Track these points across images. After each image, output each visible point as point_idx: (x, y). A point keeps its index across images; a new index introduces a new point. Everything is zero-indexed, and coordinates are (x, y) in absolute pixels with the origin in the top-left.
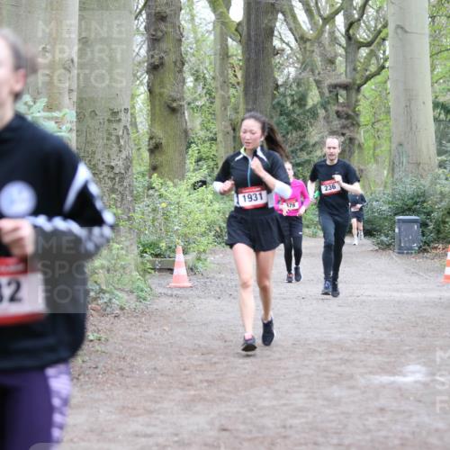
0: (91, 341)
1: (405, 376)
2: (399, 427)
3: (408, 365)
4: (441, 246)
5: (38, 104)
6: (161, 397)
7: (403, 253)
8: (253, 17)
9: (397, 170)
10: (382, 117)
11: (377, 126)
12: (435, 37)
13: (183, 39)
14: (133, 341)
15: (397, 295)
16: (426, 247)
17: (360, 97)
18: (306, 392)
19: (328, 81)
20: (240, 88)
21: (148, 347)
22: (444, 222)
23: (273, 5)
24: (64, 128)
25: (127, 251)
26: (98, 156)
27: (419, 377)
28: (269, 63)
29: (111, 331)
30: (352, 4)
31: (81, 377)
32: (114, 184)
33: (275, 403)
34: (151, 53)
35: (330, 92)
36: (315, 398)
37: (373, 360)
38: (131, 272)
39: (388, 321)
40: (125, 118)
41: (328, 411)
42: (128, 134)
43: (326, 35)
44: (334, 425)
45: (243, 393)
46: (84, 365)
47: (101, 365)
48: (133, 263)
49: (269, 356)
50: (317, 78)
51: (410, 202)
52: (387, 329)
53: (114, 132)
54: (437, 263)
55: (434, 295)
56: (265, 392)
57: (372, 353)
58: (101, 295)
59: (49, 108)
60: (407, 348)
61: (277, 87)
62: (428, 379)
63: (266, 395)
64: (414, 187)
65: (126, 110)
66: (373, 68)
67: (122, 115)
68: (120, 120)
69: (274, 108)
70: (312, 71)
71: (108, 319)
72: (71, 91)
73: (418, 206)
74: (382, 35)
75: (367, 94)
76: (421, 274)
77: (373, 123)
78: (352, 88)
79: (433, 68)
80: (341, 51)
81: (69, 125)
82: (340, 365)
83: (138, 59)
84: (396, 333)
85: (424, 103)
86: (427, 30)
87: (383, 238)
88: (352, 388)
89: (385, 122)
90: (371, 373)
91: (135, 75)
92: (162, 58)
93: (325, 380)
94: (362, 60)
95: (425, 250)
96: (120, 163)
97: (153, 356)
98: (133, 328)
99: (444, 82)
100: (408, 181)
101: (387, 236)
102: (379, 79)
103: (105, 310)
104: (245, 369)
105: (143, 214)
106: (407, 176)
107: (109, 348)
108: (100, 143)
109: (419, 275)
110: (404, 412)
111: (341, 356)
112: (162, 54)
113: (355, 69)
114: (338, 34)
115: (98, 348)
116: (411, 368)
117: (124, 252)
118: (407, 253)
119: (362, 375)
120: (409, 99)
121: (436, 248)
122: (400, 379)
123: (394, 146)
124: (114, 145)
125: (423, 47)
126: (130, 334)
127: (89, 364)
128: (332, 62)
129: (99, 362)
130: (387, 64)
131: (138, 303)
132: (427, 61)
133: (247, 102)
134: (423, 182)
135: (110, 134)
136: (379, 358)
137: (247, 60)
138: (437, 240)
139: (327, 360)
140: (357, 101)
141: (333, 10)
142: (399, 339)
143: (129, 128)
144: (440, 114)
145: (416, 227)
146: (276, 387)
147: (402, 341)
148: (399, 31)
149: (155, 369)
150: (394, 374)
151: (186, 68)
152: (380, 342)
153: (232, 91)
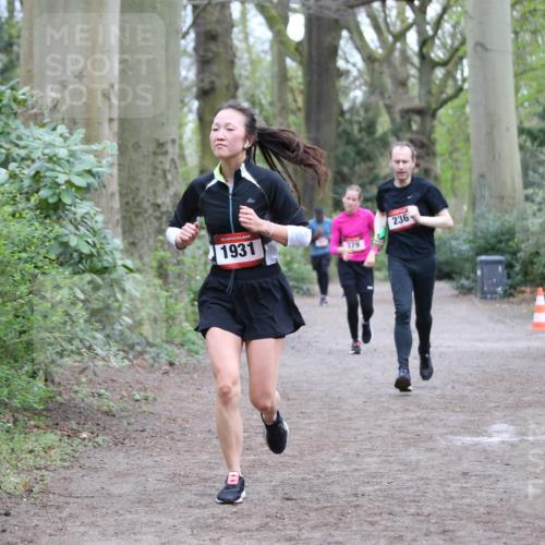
0: (137, 400)
1: (490, 437)
2: (484, 494)
3: (495, 423)
4: (528, 290)
5: (75, 136)
6: (217, 464)
7: (486, 298)
8: (314, 34)
9: (478, 204)
10: (461, 144)
11: (455, 156)
12: (519, 55)
13: (236, 60)
14: (183, 401)
15: (481, 346)
16: (512, 291)
17: (436, 123)
18: (379, 456)
19: (400, 106)
20: (301, 115)
21: (201, 407)
22: (532, 263)
23: (337, 21)
24: (104, 162)
25: (176, 300)
26: (143, 193)
27: (506, 437)
28: (334, 85)
29: (159, 389)
30: (425, 19)
31: (126, 441)
32: (161, 225)
33: (345, 468)
34: (201, 76)
35: (402, 117)
36: (390, 463)
37: (454, 418)
38: (181, 322)
39: (471, 374)
40: (173, 151)
41: (405, 477)
42: (176, 168)
43: (397, 54)
44: (411, 492)
45: (309, 458)
46: (129, 428)
47: (148, 428)
48: (183, 312)
49: (337, 415)
50: (388, 102)
51: (493, 241)
52: (470, 384)
53: (159, 166)
54: (524, 309)
55: (522, 344)
56: (334, 456)
57: (453, 411)
58: (148, 349)
59: (87, 140)
60: (493, 405)
61: (342, 113)
62: (516, 439)
63: (334, 459)
64: (498, 223)
65: (174, 141)
66: (450, 91)
67: (169, 147)
68: (166, 153)
69: (339, 136)
70: (382, 94)
71: (155, 376)
72: (111, 120)
73: (503, 245)
74: (460, 53)
75: (444, 119)
76: (507, 321)
77: (451, 153)
78: (427, 113)
79: (517, 90)
80: (413, 71)
81: (109, 159)
82: (417, 425)
83: (186, 84)
84: (479, 388)
85: (508, 130)
86: (510, 47)
87: (464, 282)
88: (431, 450)
89: (464, 151)
90: (452, 433)
91: (182, 101)
92: (212, 83)
93: (401, 442)
94: (437, 82)
95: (511, 295)
96: (168, 201)
97: (207, 417)
98: (184, 385)
99: (530, 105)
100: (491, 216)
101: (468, 278)
102: (456, 102)
103: (152, 366)
104: (310, 430)
105: (194, 257)
106: (490, 211)
107: (157, 408)
108: (145, 178)
109: (504, 323)
110: (490, 476)
111: (418, 414)
112: (213, 78)
113: (429, 92)
114: (410, 53)
115: (145, 408)
116: (497, 427)
117: (173, 301)
118: (491, 298)
119: (442, 435)
120: (491, 124)
121: (523, 292)
122: (484, 440)
123: (475, 177)
124: (160, 180)
125: (506, 67)
126: (180, 392)
127: (135, 427)
128: (403, 84)
129: (146, 425)
130: (466, 86)
131: (189, 358)
132: (510, 82)
133: (308, 130)
134: (507, 217)
135: (155, 168)
136: (462, 417)
137: (309, 83)
138: (525, 283)
139: (402, 419)
140: (433, 127)
141: (404, 26)
142: (483, 394)
143: (177, 161)
144: (525, 141)
145: (500, 269)
146: (346, 450)
147: (486, 396)
148: (479, 48)
149: (210, 431)
150: (479, 434)
151: (240, 92)
152: (462, 398)
153: (292, 118)
